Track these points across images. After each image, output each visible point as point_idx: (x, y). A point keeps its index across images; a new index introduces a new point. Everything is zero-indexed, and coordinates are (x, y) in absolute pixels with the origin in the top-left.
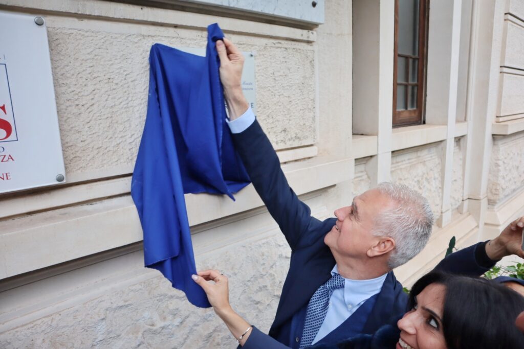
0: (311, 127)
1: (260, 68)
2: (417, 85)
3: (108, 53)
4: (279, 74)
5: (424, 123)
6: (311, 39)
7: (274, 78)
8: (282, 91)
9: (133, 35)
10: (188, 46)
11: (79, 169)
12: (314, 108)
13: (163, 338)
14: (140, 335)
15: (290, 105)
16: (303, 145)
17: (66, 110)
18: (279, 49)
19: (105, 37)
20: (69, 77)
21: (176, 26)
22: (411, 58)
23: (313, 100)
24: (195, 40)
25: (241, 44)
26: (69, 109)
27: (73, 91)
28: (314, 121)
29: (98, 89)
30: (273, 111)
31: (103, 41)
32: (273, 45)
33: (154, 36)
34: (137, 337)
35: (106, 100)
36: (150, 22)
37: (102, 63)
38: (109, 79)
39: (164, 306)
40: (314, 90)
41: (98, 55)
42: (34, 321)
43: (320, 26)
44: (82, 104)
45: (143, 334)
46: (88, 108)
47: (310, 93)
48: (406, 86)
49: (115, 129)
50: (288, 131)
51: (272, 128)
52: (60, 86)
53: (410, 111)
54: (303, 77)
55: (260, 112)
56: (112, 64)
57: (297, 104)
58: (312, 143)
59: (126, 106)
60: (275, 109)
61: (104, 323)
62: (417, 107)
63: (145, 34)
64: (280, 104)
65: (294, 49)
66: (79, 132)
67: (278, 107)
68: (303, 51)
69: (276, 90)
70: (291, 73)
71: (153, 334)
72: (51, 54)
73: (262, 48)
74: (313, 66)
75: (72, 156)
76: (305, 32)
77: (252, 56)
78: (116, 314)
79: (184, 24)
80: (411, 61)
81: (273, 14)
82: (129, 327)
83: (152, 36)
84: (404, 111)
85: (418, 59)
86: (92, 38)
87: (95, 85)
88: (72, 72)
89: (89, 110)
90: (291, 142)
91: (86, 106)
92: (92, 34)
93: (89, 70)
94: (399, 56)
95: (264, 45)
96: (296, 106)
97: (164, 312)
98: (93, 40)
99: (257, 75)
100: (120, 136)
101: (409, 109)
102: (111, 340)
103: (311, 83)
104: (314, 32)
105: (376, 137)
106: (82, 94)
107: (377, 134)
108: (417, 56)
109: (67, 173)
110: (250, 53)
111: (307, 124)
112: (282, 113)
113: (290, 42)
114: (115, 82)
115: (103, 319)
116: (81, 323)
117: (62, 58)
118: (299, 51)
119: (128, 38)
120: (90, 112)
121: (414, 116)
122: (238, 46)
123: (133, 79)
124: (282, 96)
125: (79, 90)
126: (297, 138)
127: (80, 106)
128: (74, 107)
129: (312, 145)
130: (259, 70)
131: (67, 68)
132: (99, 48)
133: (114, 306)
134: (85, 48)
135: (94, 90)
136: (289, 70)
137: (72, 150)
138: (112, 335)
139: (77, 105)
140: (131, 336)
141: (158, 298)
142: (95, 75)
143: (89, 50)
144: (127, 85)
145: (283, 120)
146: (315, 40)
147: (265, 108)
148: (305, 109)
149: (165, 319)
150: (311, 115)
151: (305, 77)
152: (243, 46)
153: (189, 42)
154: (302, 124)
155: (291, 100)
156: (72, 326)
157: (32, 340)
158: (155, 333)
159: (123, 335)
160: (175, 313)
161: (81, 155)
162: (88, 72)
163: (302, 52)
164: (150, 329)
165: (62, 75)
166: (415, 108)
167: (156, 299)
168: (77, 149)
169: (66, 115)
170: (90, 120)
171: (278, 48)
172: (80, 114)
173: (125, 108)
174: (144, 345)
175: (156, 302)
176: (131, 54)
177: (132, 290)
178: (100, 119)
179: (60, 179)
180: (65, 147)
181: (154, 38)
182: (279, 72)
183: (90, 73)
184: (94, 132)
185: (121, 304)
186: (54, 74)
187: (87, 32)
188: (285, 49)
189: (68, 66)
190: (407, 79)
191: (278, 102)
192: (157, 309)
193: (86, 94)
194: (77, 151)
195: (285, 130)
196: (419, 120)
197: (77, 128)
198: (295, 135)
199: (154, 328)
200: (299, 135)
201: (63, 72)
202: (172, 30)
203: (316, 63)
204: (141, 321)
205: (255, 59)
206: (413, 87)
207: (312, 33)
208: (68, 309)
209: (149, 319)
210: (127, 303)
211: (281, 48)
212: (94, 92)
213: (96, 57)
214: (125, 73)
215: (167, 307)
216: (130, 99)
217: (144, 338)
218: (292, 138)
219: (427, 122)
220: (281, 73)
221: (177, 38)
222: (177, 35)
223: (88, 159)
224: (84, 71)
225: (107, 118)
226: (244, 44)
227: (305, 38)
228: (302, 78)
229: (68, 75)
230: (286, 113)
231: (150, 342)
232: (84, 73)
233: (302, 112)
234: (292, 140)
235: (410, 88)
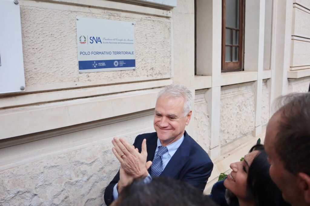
0: (168, 67)
1: (138, 31)
2: (238, 47)
3: (51, 20)
4: (149, 35)
5: (243, 70)
6: (169, 16)
7: (146, 37)
8: (151, 45)
9: (66, 11)
10: (96, 18)
11: (32, 85)
12: (170, 56)
13: (76, 188)
14: (63, 184)
15: (156, 54)
16: (164, 78)
17: (27, 51)
18: (149, 21)
19: (50, 11)
20: (30, 33)
21: (90, 7)
22: (234, 29)
23: (170, 52)
24: (100, 14)
25: (127, 18)
26: (29, 50)
27: (31, 41)
28: (170, 65)
29: (45, 40)
30: (145, 57)
31: (49, 13)
32: (146, 19)
33: (77, 12)
34: (61, 186)
35: (49, 46)
36: (75, 4)
37: (48, 26)
38: (52, 35)
39: (78, 168)
40: (170, 45)
41: (46, 21)
42: (3, 170)
43: (174, 8)
44: (36, 48)
45: (65, 184)
46: (39, 50)
47: (168, 47)
48: (231, 47)
49: (54, 63)
50: (155, 70)
51: (144, 67)
52: (25, 37)
53: (234, 62)
54: (164, 38)
55: (138, 57)
56: (54, 27)
57: (160, 53)
58: (169, 77)
59: (60, 50)
60: (147, 56)
61: (42, 175)
62: (239, 60)
63: (72, 11)
64: (150, 53)
65: (158, 21)
66: (34, 63)
67: (148, 55)
68: (164, 22)
69: (147, 45)
70: (156, 35)
71: (71, 185)
72: (21, 20)
73: (139, 20)
74: (170, 31)
75: (29, 77)
76: (165, 11)
77: (133, 24)
78: (49, 171)
79: (95, 5)
80: (234, 31)
81: (146, 1)
82: (57, 179)
83: (76, 12)
84: (230, 62)
85: (239, 30)
86: (43, 12)
87: (44, 37)
88: (31, 30)
89: (40, 51)
90: (156, 76)
91: (38, 49)
92: (43, 10)
93: (41, 29)
94: (227, 28)
95: (140, 18)
96: (159, 54)
97: (78, 172)
98: (43, 13)
99: (136, 35)
100: (56, 67)
101: (234, 61)
102: (46, 186)
103: (168, 42)
104: (171, 12)
105: (211, 76)
106: (36, 42)
107: (211, 75)
108: (238, 28)
109: (26, 86)
110: (132, 23)
111: (166, 65)
112: (151, 58)
113: (156, 17)
114: (54, 36)
115: (42, 173)
116: (30, 174)
117: (26, 22)
118: (161, 22)
119: (63, 12)
120: (40, 53)
121: (237, 65)
122: (125, 18)
123: (64, 36)
124: (150, 49)
125: (35, 40)
126: (160, 73)
127: (35, 49)
128: (31, 49)
129: (169, 79)
130: (137, 33)
131: (29, 28)
132: (47, 18)
133: (49, 166)
134: (39, 17)
135: (43, 41)
136: (155, 33)
137: (29, 73)
138: (47, 183)
139: (33, 48)
140: (58, 184)
141: (75, 163)
142: (44, 32)
143: (41, 19)
144: (61, 38)
145: (151, 63)
146: (171, 17)
147: (140, 55)
148: (165, 56)
149: (78, 176)
150: (169, 60)
151: (165, 38)
152: (128, 19)
153: (97, 15)
154: (163, 65)
155: (156, 51)
156: (25, 175)
157: (2, 181)
158: (72, 184)
159: (53, 183)
160: (84, 173)
161: (34, 77)
162: (40, 30)
163: (163, 23)
164: (69, 182)
165: (26, 31)
166: (237, 61)
167: (73, 164)
168: (32, 73)
169: (27, 53)
170: (40, 57)
171: (148, 20)
172: (34, 53)
173: (60, 51)
174: (65, 191)
175: (73, 165)
176: (64, 21)
177: (60, 157)
178: (45, 57)
179: (22, 89)
180: (26, 71)
181: (77, 13)
182: (149, 34)
183: (41, 31)
184: (41, 64)
185: (53, 165)
186: (22, 31)
187: (40, 8)
188: (153, 21)
189: (29, 26)
190: (232, 42)
191: (148, 52)
192: (74, 170)
193: (38, 43)
194: (32, 74)
195: (152, 69)
196: (240, 68)
197: (33, 62)
198: (158, 72)
199: (72, 181)
200: (161, 72)
201: (27, 30)
202: (87, 9)
203: (172, 30)
204: (64, 176)
205: (135, 26)
206: (236, 47)
207: (170, 12)
208: (23, 165)
209: (69, 175)
210: (56, 165)
211: (150, 20)
212: (43, 42)
213: (45, 23)
214: (60, 32)
215: (80, 169)
216: (63, 46)
217: (65, 187)
218: (157, 74)
219: (245, 69)
220: (151, 35)
221: (90, 13)
222: (90, 12)
223: (38, 79)
224: (38, 30)
225: (50, 56)
226: (128, 17)
227: (165, 15)
228: (163, 38)
229: (29, 32)
230: (153, 58)
231: (69, 189)
232: (38, 31)
233: (163, 58)
234: (157, 75)
235: (234, 48)
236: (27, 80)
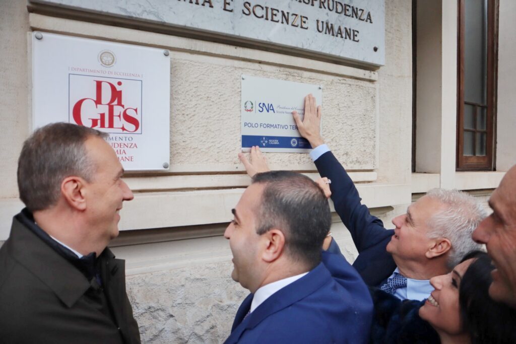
0: (371, 154)
1: (326, 99)
2: (486, 133)
3: (208, 78)
4: (343, 105)
5: (495, 170)
6: (373, 78)
7: (338, 108)
8: (346, 120)
9: (228, 66)
10: (269, 78)
11: (179, 163)
12: (374, 137)
13: (228, 315)
14: (210, 307)
15: (352, 133)
16: (363, 168)
17: (175, 117)
18: (343, 85)
19: (208, 67)
20: (180, 94)
21: (260, 62)
22: (479, 106)
23: (374, 131)
24: (275, 73)
25: (311, 79)
26: (178, 116)
27: (182, 104)
28: (374, 149)
29: (199, 104)
30: (337, 136)
31: (206, 69)
32: (339, 81)
33: (243, 68)
34: (207, 309)
35: (204, 113)
36: (241, 58)
37: (204, 85)
38: (208, 97)
39: (232, 287)
40: (374, 122)
41: (202, 80)
42: (133, 275)
43: (381, 68)
44: (186, 114)
45: (212, 308)
46: (191, 117)
47: (371, 124)
48: (474, 133)
49: (208, 135)
50: (350, 155)
51: (335, 150)
52: (173, 100)
53: (478, 157)
54: (365, 110)
55: (326, 136)
56: (211, 87)
57: (359, 132)
58: (372, 168)
59: (217, 119)
60: (339, 134)
61: (183, 289)
62: (486, 154)
63: (236, 66)
64: (343, 131)
65: (357, 85)
66: (182, 134)
67: (341, 133)
68: (365, 87)
69: (340, 119)
70: (354, 105)
71: (220, 309)
72: (171, 77)
73: (329, 83)
74: (374, 101)
75: (175, 152)
76: (367, 72)
77: (320, 88)
78: (192, 285)
79: (267, 61)
80: (479, 110)
81: (339, 56)
82: (202, 298)
83: (241, 68)
84: (471, 157)
85: (487, 107)
86: (199, 67)
87: (197, 101)
88: (182, 90)
89: (191, 119)
90: (352, 165)
91: (190, 116)
92: (200, 64)
93: (194, 90)
94: (466, 103)
95: (331, 80)
96: (358, 133)
97: (231, 293)
98: (199, 68)
99: (324, 104)
100: (211, 141)
101: (477, 155)
102: (186, 305)
103: (372, 116)
104: (376, 73)
105: (438, 175)
106: (188, 106)
107: (439, 172)
108: (485, 104)
109: (171, 164)
110: (319, 86)
111: (367, 151)
112: (345, 138)
113: (353, 80)
114: (212, 100)
115: (183, 286)
116: (166, 284)
117: (177, 80)
118: (361, 88)
119: (224, 69)
120: (192, 120)
121: (484, 162)
122: (309, 80)
123: (225, 99)
124: (345, 124)
125: (186, 104)
126: (358, 162)
127: (185, 116)
128: (181, 115)
129: (371, 171)
130: (326, 101)
131: (180, 87)
132: (203, 75)
133: (192, 277)
134: (194, 74)
135: (196, 105)
136: (352, 103)
137: (175, 147)
138: (188, 302)
139: (183, 114)
140: (202, 306)
141: (228, 279)
142: (198, 94)
143: (196, 76)
144: (220, 103)
145: (346, 145)
146: (376, 80)
147: (329, 132)
148: (366, 137)
149: (231, 298)
150: (372, 143)
151: (367, 110)
152: (312, 80)
153: (269, 74)
154: (362, 150)
155: (352, 128)
156: (160, 286)
157: (131, 289)
158: (222, 309)
159: (196, 304)
160: (240, 295)
161: (181, 152)
162: (193, 91)
163: (364, 89)
164: (218, 305)
165: (176, 92)
166: (484, 155)
167: (226, 279)
168: (179, 147)
169: (175, 120)
170: (191, 127)
171: (343, 83)
172: (184, 121)
173: (217, 120)
174: (212, 317)
175: (225, 281)
176: (225, 80)
177: (208, 268)
178: (198, 127)
179: (166, 167)
180: (172, 144)
181: (243, 70)
182: (343, 103)
183: (194, 92)
184: (193, 135)
185: (198, 276)
186: (171, 90)
187: (196, 63)
188: (348, 85)
189: (180, 85)
190: (474, 125)
191: (341, 129)
192: (226, 289)
193: (190, 107)
194: (179, 149)
195: (347, 154)
196: (489, 165)
197: (181, 131)
198: (356, 159)
199: (222, 304)
200: (359, 160)
201: (176, 90)
202: (257, 66)
203: (377, 99)
204: (212, 296)
205: (323, 92)
206: (482, 134)
207: (374, 74)
208: (158, 271)
209: (218, 295)
210: (202, 277)
211: (345, 84)
212: (196, 106)
213: (200, 81)
214: (220, 94)
215: (234, 288)
216: (221, 114)
217: (213, 311)
218: (353, 161)
219: (497, 169)
220: (345, 105)
221: (261, 71)
222: (260, 69)
223: (187, 156)
224: (191, 90)
225: (203, 126)
226: (314, 79)
227: (367, 77)
228: (363, 111)
229: (180, 92)
230: (348, 139)
231: (218, 316)
232: (190, 92)
233: (363, 139)
234: (353, 163)
235: (478, 136)
236: (173, 155)
